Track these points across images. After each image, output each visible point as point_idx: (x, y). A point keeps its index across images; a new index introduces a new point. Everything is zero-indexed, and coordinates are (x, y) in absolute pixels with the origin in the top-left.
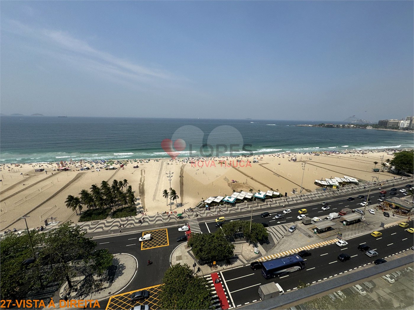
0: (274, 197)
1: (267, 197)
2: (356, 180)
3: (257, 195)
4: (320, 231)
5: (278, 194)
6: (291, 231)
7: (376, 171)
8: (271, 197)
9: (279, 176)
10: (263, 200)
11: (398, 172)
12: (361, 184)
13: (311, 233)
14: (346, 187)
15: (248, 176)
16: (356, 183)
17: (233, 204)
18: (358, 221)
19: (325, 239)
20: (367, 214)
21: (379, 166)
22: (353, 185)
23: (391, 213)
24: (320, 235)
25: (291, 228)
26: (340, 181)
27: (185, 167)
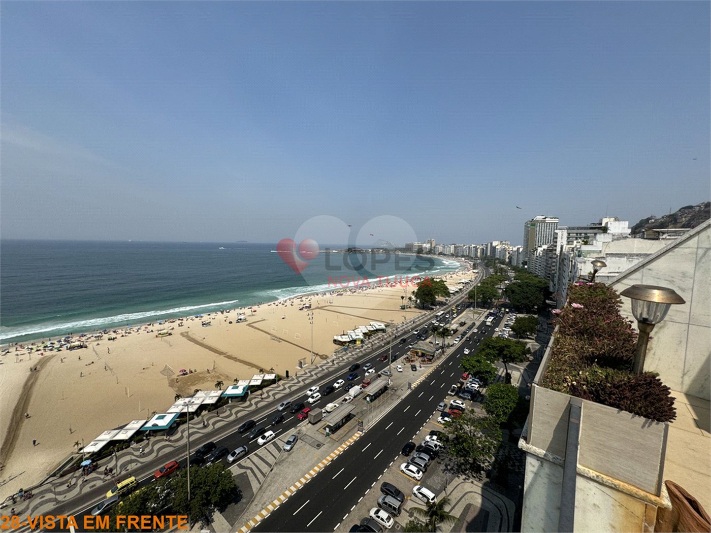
0: (265, 384)
1: (252, 389)
2: (383, 326)
3: (230, 391)
4: (334, 429)
5: (272, 377)
6: (288, 447)
7: (403, 308)
8: (260, 387)
9: (280, 340)
10: (243, 398)
11: (422, 307)
12: (389, 330)
13: (320, 438)
14: (373, 338)
15: (220, 353)
16: (383, 331)
17: (171, 429)
18: (385, 389)
19: (341, 441)
20: (395, 374)
21: (406, 302)
22: (380, 334)
23: (417, 364)
24: (334, 436)
25: (288, 443)
26: (365, 331)
27: (48, 364)
